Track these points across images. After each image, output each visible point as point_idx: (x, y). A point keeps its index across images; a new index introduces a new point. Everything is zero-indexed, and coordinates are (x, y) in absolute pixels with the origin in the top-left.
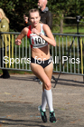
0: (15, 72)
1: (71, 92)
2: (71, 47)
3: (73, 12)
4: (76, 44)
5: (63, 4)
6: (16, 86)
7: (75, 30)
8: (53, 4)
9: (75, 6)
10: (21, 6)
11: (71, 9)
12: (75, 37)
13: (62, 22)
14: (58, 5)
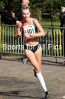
0: (5, 54)
1: (47, 70)
2: (46, 36)
3: (48, 9)
4: (50, 33)
5: (41, 4)
6: (5, 65)
7: (50, 23)
8: (33, 4)
9: (49, 5)
10: (9, 5)
11: (47, 7)
12: (49, 28)
13: (40, 17)
14: (37, 4)
